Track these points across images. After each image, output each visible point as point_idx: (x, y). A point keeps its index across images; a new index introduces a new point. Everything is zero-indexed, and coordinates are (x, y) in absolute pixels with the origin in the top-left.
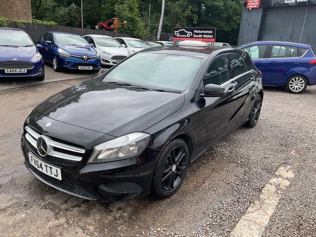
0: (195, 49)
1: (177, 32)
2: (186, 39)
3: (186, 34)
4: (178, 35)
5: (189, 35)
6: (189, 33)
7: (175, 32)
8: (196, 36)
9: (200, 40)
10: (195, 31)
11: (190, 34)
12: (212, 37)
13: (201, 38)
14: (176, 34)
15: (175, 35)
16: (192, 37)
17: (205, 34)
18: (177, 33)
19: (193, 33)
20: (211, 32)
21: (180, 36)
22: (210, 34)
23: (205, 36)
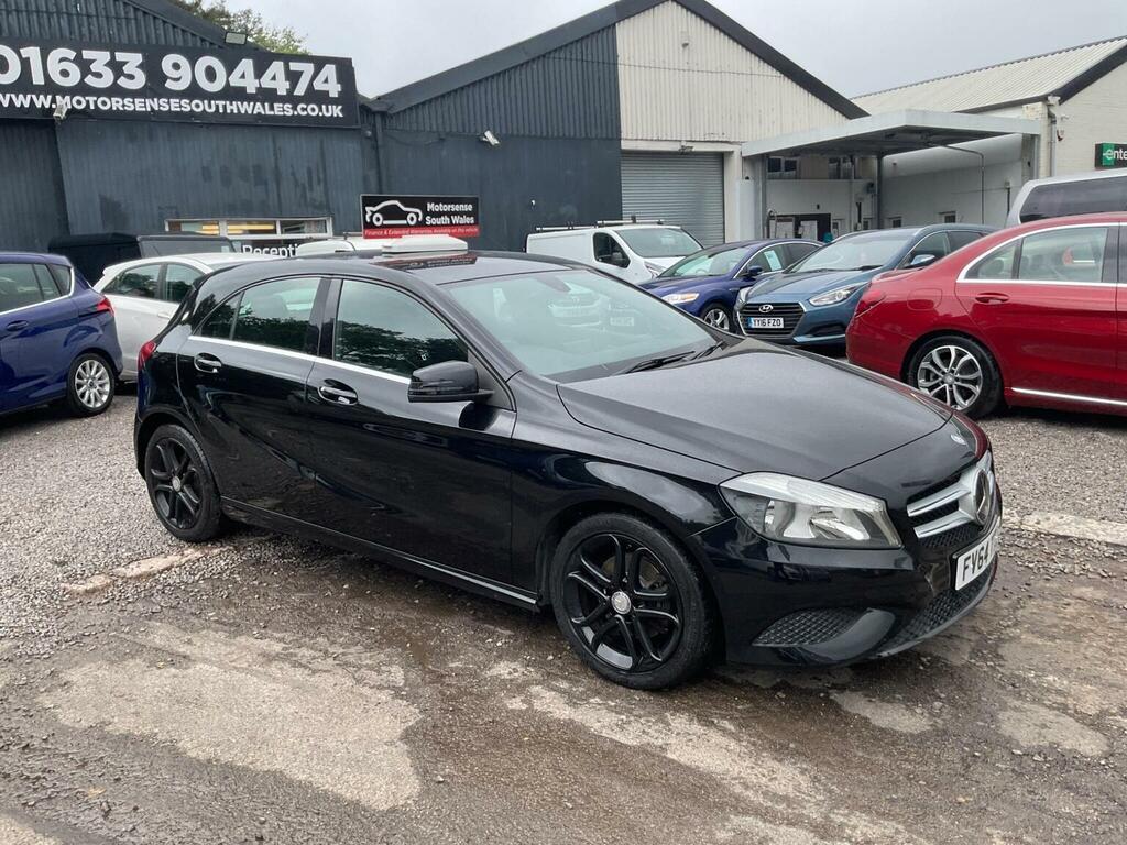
0: (431, 260)
1: (375, 209)
2: (403, 232)
3: (404, 215)
4: (378, 219)
5: (412, 219)
6: (414, 214)
7: (368, 209)
8: (435, 221)
9: (445, 231)
10: (430, 206)
11: (417, 215)
12: (472, 222)
13: (447, 225)
14: (371, 217)
15: (368, 220)
16: (421, 225)
17: (456, 213)
18: (373, 213)
19: (426, 213)
20: (469, 208)
21: (386, 222)
22: (468, 214)
23: (455, 220)
